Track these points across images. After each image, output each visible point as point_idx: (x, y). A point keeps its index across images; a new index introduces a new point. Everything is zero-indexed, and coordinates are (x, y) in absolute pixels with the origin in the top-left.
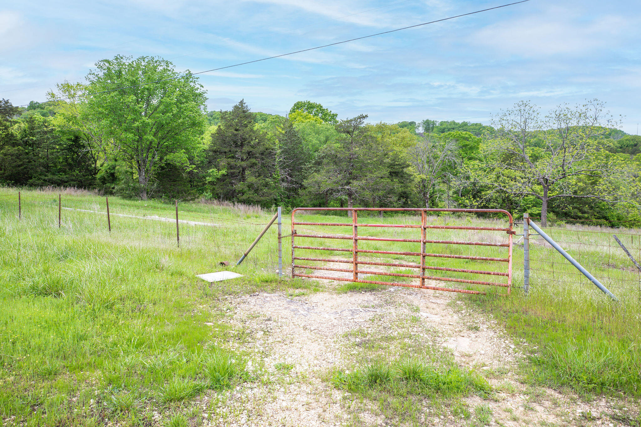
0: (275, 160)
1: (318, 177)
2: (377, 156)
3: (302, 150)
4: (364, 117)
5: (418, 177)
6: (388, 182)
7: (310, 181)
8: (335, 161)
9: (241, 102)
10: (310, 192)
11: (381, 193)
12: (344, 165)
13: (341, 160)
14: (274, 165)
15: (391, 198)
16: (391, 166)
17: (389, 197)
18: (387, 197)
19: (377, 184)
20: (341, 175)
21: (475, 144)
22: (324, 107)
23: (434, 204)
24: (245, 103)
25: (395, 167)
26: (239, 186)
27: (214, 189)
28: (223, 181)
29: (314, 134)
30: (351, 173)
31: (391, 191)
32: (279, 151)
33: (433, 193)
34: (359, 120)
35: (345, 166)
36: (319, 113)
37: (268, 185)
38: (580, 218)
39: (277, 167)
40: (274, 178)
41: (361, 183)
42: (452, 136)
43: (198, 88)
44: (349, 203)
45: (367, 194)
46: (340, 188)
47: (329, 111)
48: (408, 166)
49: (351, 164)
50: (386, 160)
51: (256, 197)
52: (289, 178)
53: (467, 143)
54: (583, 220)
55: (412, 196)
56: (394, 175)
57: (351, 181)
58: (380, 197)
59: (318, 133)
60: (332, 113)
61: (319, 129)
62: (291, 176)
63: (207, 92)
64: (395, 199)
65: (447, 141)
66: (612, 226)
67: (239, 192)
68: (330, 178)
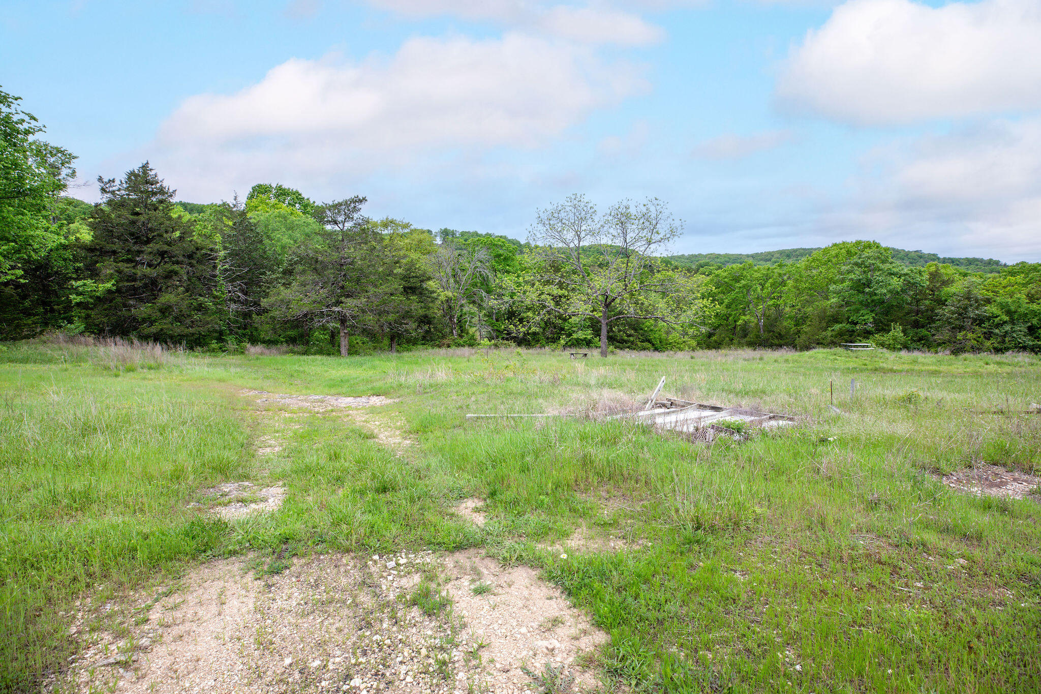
0: (215, 267)
1: (285, 293)
2: (384, 264)
3: (265, 252)
4: (361, 201)
5: (444, 295)
6: (401, 301)
7: (272, 299)
8: (315, 269)
9: (143, 166)
10: (273, 318)
11: (391, 317)
12: (330, 273)
13: (325, 267)
14: (215, 276)
15: (407, 324)
16: (405, 278)
17: (405, 324)
18: (401, 324)
19: (384, 303)
20: (326, 291)
21: (511, 254)
22: (305, 195)
23: (463, 330)
24: (151, 170)
25: (411, 280)
26: (143, 310)
27: (88, 316)
28: (110, 302)
29: (284, 230)
30: (342, 287)
31: (407, 315)
32: (222, 253)
33: (461, 316)
34: (352, 205)
35: (332, 276)
36: (296, 203)
37: (203, 308)
38: (626, 342)
39: (220, 279)
40: (215, 297)
41: (359, 303)
42: (482, 243)
43: (23, 121)
44: (342, 334)
45: (370, 319)
46: (325, 310)
47: (312, 202)
48: (429, 279)
49: (343, 274)
50: (397, 271)
51: (178, 329)
52: (243, 297)
53: (501, 252)
54: (629, 344)
55: (436, 321)
56: (409, 291)
57: (343, 299)
58: (390, 324)
59: (291, 228)
60: (316, 204)
61: (293, 222)
62: (246, 294)
63: (44, 129)
64: (414, 325)
65: (476, 248)
66: (656, 349)
67: (144, 320)
68: (306, 296)
